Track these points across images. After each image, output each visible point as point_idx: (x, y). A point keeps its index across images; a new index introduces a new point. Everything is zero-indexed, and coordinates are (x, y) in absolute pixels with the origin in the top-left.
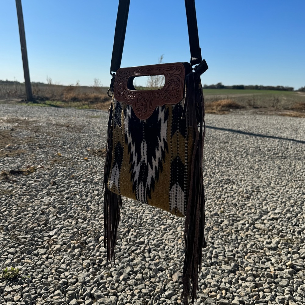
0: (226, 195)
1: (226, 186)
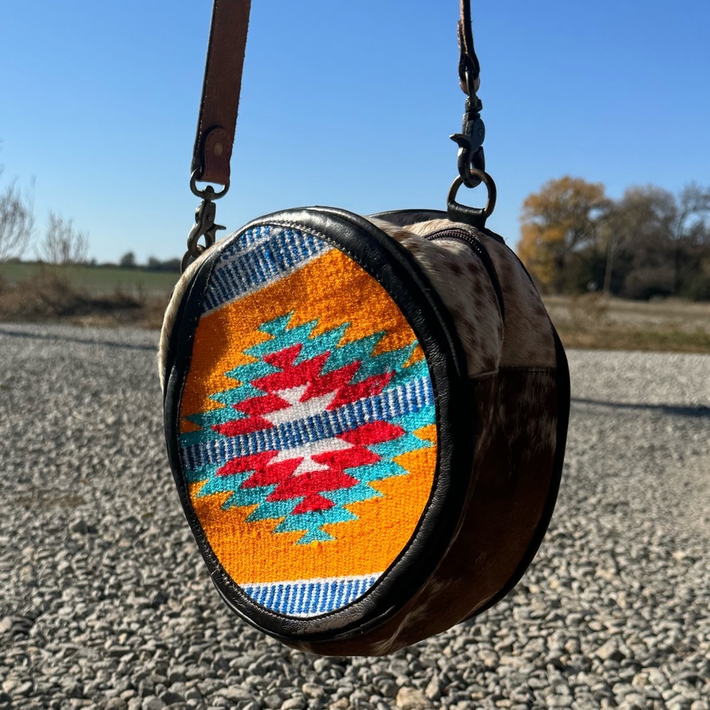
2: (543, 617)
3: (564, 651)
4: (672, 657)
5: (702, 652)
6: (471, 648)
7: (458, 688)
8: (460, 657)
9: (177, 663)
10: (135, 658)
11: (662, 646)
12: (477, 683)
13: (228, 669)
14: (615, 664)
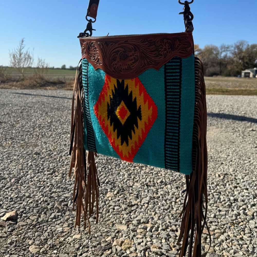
2: (148, 173)
3: (150, 181)
4: (175, 182)
5: (182, 180)
6: (128, 181)
7: (122, 192)
8: (125, 184)
9: (54, 189)
10: (44, 187)
11: (173, 179)
12: (127, 190)
13: (67, 189)
14: (161, 184)
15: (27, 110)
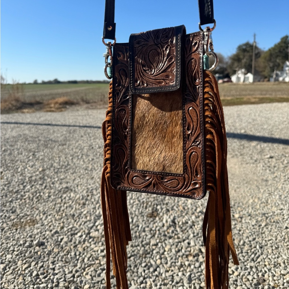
0: (65, 205)
1: (64, 196)
15: (9, 152)
